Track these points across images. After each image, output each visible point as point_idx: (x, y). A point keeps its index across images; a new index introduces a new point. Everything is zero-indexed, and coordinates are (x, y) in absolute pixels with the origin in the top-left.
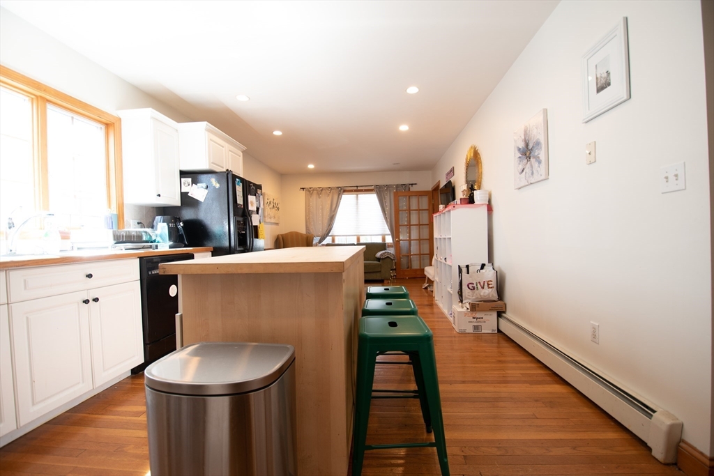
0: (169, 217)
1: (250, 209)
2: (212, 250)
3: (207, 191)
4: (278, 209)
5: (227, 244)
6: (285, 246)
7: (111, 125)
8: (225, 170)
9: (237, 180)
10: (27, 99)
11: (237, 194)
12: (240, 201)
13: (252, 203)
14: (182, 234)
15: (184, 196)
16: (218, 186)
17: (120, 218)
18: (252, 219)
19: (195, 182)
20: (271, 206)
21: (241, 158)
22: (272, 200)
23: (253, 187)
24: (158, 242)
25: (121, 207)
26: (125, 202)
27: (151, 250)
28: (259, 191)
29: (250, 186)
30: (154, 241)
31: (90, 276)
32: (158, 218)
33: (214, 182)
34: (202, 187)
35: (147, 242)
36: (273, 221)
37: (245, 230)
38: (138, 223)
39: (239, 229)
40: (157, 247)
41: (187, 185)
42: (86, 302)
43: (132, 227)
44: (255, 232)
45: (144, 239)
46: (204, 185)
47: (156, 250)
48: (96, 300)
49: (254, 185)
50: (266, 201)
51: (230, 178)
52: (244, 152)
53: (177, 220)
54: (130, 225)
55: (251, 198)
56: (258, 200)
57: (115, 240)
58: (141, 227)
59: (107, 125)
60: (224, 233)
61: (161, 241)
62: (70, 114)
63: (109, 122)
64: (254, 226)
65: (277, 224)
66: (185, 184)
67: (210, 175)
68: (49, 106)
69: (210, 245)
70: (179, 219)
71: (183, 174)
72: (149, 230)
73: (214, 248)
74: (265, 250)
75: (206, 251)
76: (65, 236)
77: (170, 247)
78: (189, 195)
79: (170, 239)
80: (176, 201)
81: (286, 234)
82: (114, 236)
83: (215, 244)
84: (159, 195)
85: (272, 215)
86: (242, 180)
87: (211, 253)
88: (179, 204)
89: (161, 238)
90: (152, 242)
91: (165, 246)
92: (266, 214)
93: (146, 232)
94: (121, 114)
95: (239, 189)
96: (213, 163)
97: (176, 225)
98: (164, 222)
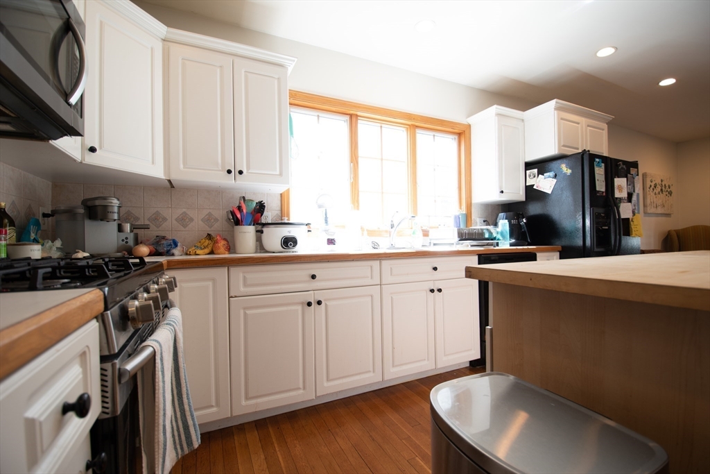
0: (511, 213)
1: (616, 196)
2: (560, 249)
3: (555, 180)
4: (670, 193)
5: (580, 243)
6: (681, 248)
7: (462, 134)
8: (580, 151)
9: (597, 160)
10: (404, 129)
11: (597, 178)
12: (601, 186)
13: (620, 189)
14: (525, 231)
15: (529, 190)
16: (569, 172)
17: (468, 217)
18: (621, 210)
19: (541, 172)
20: (659, 189)
21: (605, 133)
22: (658, 181)
23: (622, 166)
24: (498, 240)
25: (469, 206)
26: (473, 202)
27: (492, 247)
28: (633, 171)
29: (617, 166)
30: (495, 239)
31: (435, 269)
32: (501, 215)
33: (565, 169)
34: (549, 177)
35: (487, 239)
36: (660, 210)
37: (609, 225)
38: (484, 221)
39: (597, 223)
40: (497, 244)
41: (532, 177)
42: (432, 291)
43: (478, 225)
44: (626, 227)
45: (487, 236)
46: (552, 174)
47: (497, 248)
48: (440, 290)
49: (625, 162)
50: (648, 183)
51: (586, 160)
52: (610, 124)
53: (519, 216)
54: (477, 223)
55: (620, 182)
56: (631, 183)
57: (459, 237)
58: (487, 225)
59: (459, 134)
60: (577, 230)
61: (501, 238)
62: (432, 133)
63: (461, 131)
64: (624, 219)
65: (668, 215)
66: (530, 176)
67: (559, 161)
68: (418, 131)
69: (557, 243)
70: (522, 214)
71: (529, 166)
72: (491, 228)
73: (562, 247)
74: (643, 252)
75: (553, 250)
76: (426, 234)
77: (511, 245)
78: (535, 187)
79: (511, 236)
80: (520, 196)
81: (685, 230)
82: (459, 233)
83: (565, 242)
84: (502, 192)
85: (659, 202)
86: (605, 159)
87: (558, 253)
88: (523, 199)
89: (502, 236)
90: (492, 240)
91: (505, 245)
92: (648, 202)
93: (488, 230)
94: (471, 120)
95: (600, 172)
96: (564, 146)
97: (519, 222)
98: (506, 219)
